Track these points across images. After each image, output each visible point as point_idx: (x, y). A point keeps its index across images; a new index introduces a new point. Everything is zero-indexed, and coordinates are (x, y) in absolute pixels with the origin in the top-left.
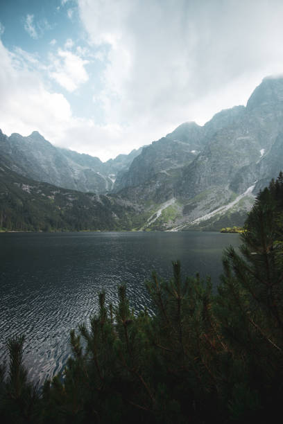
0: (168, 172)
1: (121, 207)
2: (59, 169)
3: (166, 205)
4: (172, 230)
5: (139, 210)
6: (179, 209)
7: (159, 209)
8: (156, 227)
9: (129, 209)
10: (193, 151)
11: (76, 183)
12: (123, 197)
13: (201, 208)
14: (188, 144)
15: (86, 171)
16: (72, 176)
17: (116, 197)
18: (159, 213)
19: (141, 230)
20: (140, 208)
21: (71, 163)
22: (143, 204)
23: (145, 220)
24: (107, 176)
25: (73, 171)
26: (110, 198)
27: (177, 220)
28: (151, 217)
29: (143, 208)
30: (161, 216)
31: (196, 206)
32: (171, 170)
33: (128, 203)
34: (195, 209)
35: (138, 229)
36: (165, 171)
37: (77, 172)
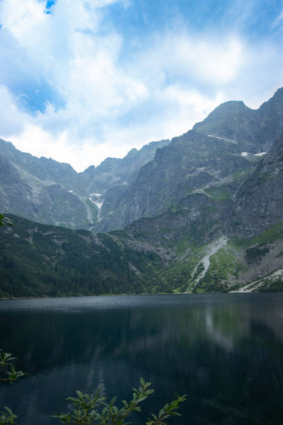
0: (206, 190)
1: (139, 254)
2: (6, 186)
3: (214, 249)
4: (241, 291)
5: (168, 257)
6: (239, 256)
7: (202, 256)
8: (212, 286)
9: (151, 256)
10: (244, 154)
11: (36, 211)
12: (137, 236)
13: (278, 252)
14: (234, 142)
15: (50, 190)
16: (28, 197)
17: (125, 236)
18: (206, 263)
19: (188, 292)
20: (168, 253)
21: (25, 174)
22: (171, 246)
23: (186, 274)
24: (88, 196)
25: (29, 189)
26: (115, 239)
27: (240, 273)
28: (196, 269)
29: (174, 254)
30: (213, 267)
31: (267, 251)
32: (213, 189)
33: (147, 247)
34: (267, 254)
35: (183, 290)
36: (201, 191)
37: (36, 191)
